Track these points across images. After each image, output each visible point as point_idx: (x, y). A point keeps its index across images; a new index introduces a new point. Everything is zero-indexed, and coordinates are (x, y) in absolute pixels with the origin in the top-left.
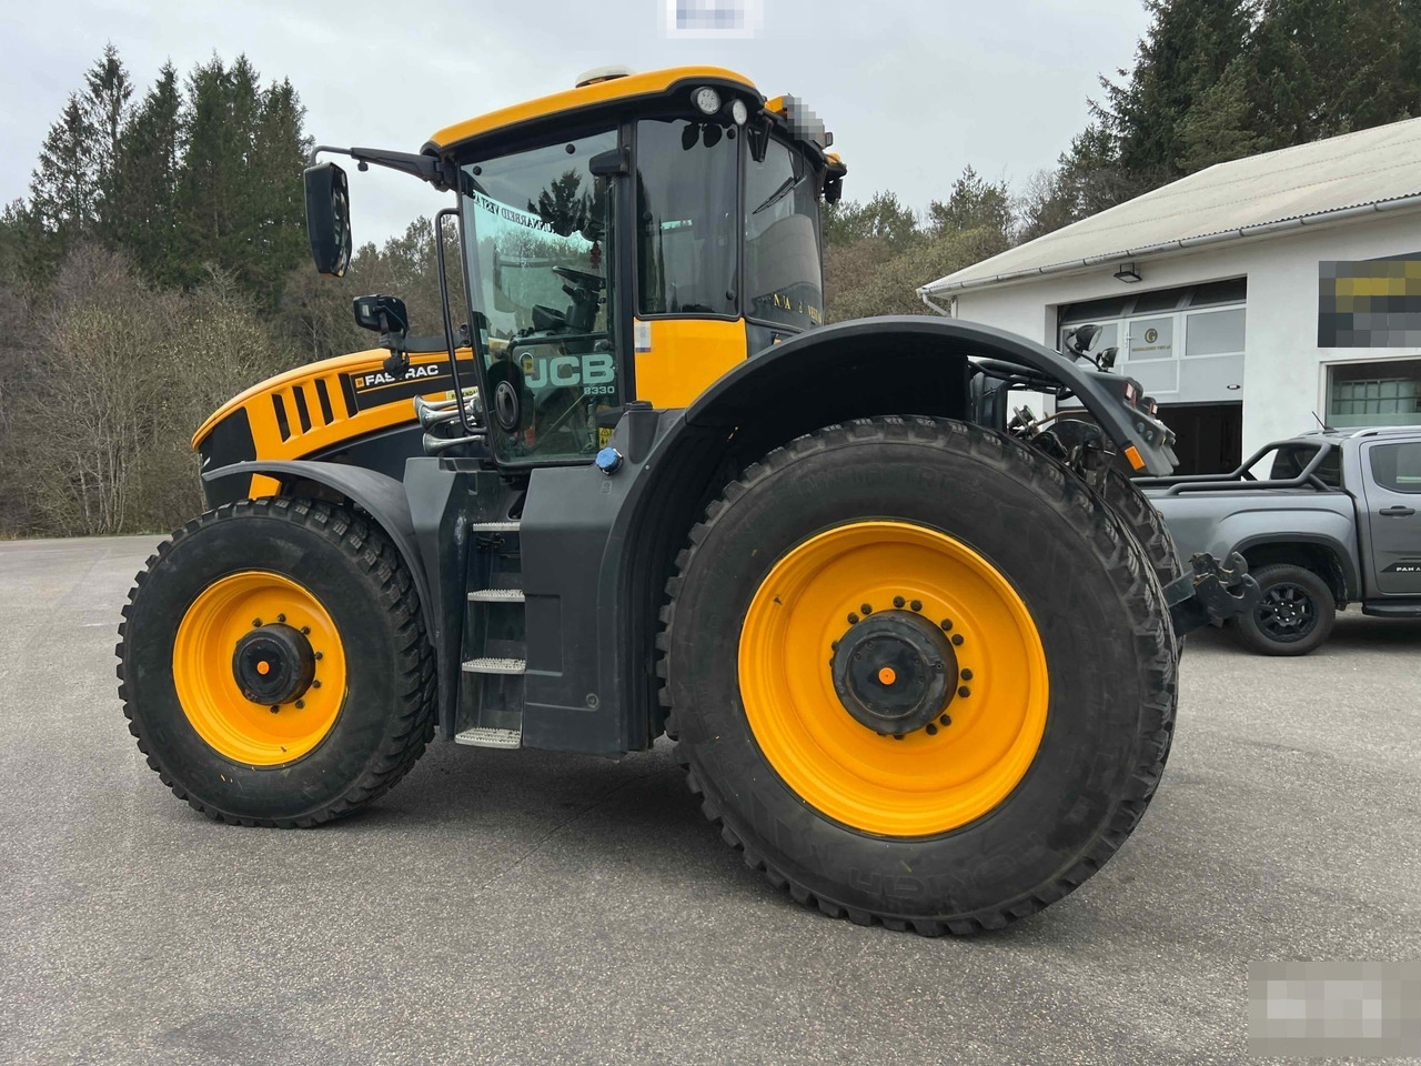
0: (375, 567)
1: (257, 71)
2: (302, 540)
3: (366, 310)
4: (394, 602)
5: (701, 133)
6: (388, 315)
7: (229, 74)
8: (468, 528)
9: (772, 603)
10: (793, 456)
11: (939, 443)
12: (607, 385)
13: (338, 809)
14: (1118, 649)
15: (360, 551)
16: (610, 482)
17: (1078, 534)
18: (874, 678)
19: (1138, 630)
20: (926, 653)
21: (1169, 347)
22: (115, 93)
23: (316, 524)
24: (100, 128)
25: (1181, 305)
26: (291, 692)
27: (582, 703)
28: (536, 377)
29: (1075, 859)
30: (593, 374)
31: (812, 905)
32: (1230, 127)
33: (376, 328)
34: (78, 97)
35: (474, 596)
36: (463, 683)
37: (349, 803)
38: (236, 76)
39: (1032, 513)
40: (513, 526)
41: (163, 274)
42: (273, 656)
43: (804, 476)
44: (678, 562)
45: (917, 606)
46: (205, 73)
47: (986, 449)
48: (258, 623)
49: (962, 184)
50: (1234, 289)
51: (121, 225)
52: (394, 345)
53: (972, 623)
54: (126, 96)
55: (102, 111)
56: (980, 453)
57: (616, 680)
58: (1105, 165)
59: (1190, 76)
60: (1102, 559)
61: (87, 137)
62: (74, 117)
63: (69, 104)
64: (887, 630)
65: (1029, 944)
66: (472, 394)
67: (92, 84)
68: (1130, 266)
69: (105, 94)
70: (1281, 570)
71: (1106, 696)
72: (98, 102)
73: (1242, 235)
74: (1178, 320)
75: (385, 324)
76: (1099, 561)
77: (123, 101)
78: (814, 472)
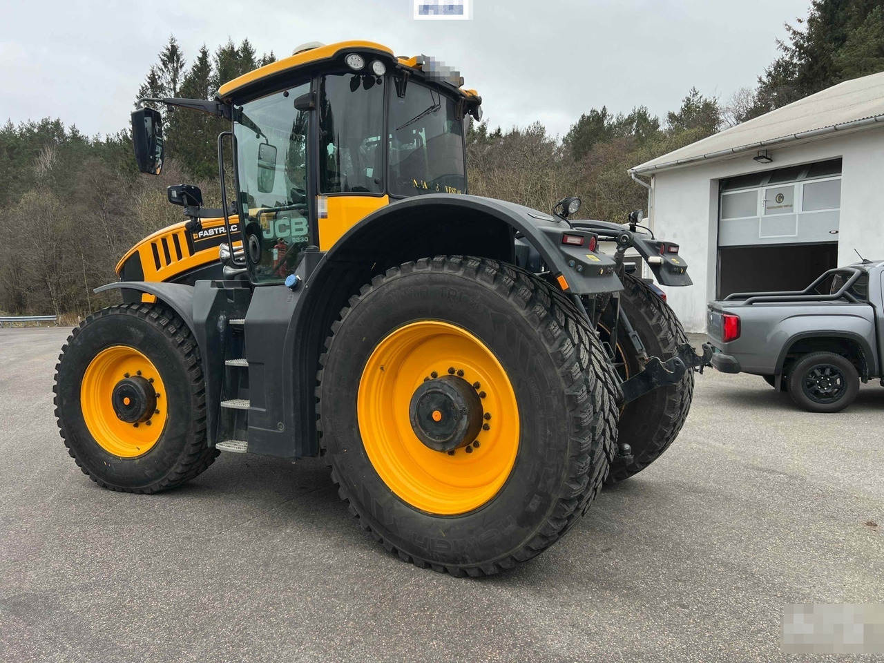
0: (182, 344)
1: (254, 49)
2: (143, 328)
3: (174, 194)
4: (192, 365)
5: (362, 81)
6: (188, 196)
7: (238, 51)
8: (227, 322)
9: (379, 370)
10: (385, 280)
11: (460, 273)
12: (304, 236)
13: (164, 484)
14: (555, 403)
15: (174, 334)
16: (293, 295)
17: (533, 330)
18: (430, 417)
19: (567, 391)
20: (457, 402)
21: (792, 206)
22: (175, 65)
23: (151, 318)
24: (167, 86)
25: (800, 178)
26: (142, 415)
27: (276, 428)
28: (268, 232)
29: (533, 534)
30: (297, 230)
31: (394, 553)
32: (871, 55)
33: (182, 204)
34: (155, 68)
35: (229, 363)
36: (222, 415)
37: (169, 480)
38: (242, 52)
39: (509, 317)
40: (240, 321)
41: (200, 171)
42: (131, 394)
43: (389, 293)
44: (326, 344)
45: (461, 373)
46: (224, 50)
47: (485, 277)
48: (127, 376)
49: (689, 99)
50: (834, 166)
51: (178, 143)
52: (192, 214)
53: (492, 384)
54: (181, 67)
55: (168, 76)
56: (481, 279)
57: (292, 415)
58: (787, 83)
59: (845, 21)
60: (547, 346)
61: (160, 92)
62: (153, 80)
63: (150, 72)
64: (437, 388)
65: (515, 586)
66: (239, 245)
67: (162, 60)
68: (765, 151)
69: (170, 66)
70: (821, 355)
71: (548, 432)
72: (165, 71)
73: (836, 129)
74: (797, 188)
75: (186, 202)
76: (545, 347)
77: (179, 70)
78: (394, 290)
